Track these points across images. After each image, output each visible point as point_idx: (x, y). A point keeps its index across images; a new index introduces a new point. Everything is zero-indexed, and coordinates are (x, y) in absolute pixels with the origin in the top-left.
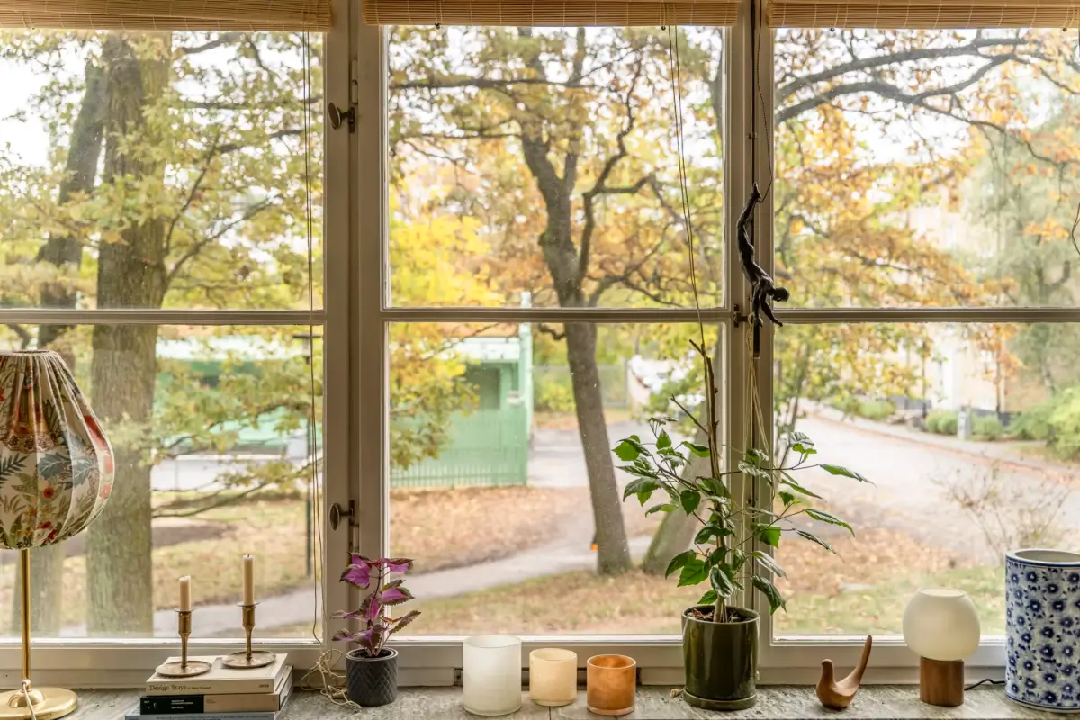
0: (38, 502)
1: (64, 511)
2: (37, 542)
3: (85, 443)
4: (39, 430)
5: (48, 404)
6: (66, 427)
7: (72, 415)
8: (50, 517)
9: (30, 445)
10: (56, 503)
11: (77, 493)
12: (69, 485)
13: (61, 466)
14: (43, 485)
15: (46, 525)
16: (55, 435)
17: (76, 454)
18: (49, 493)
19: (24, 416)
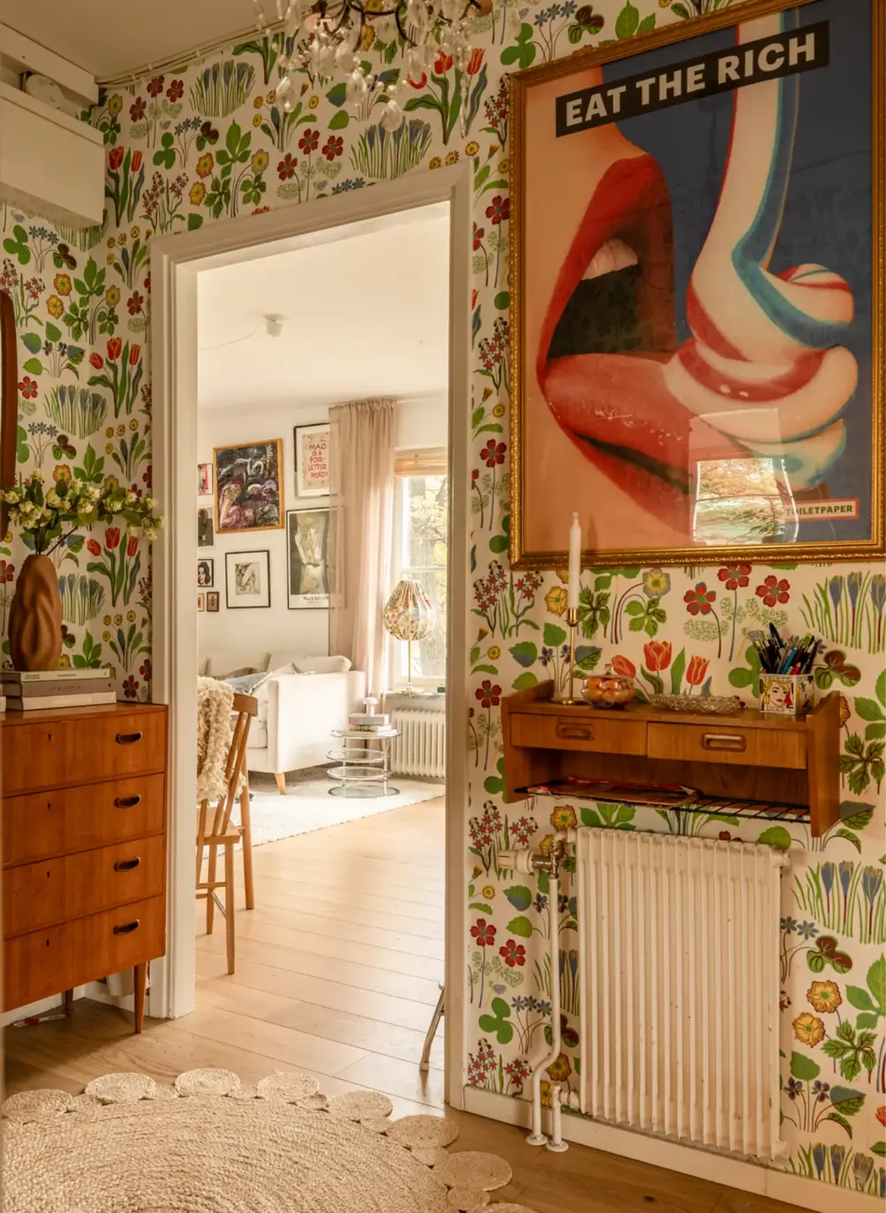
0: (409, 624)
1: (417, 627)
2: (411, 638)
3: (425, 608)
4: (411, 603)
5: (414, 596)
6: (418, 602)
7: (421, 599)
8: (414, 629)
9: (408, 607)
10: (414, 625)
11: (421, 622)
12: (418, 620)
13: (417, 614)
14: (410, 619)
15: (412, 632)
16: (415, 604)
17: (421, 610)
18: (412, 622)
19: (407, 599)
